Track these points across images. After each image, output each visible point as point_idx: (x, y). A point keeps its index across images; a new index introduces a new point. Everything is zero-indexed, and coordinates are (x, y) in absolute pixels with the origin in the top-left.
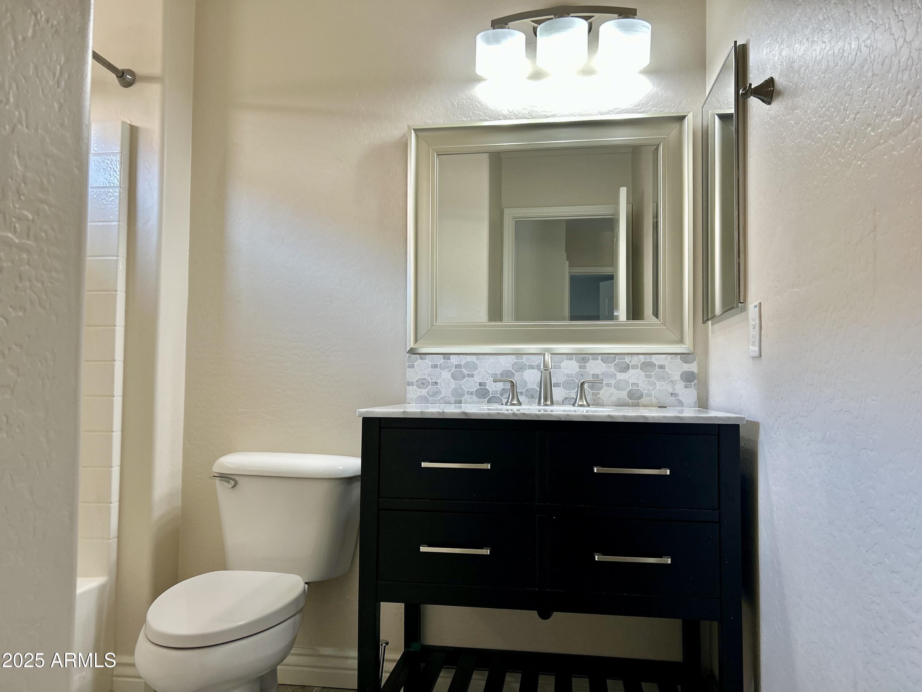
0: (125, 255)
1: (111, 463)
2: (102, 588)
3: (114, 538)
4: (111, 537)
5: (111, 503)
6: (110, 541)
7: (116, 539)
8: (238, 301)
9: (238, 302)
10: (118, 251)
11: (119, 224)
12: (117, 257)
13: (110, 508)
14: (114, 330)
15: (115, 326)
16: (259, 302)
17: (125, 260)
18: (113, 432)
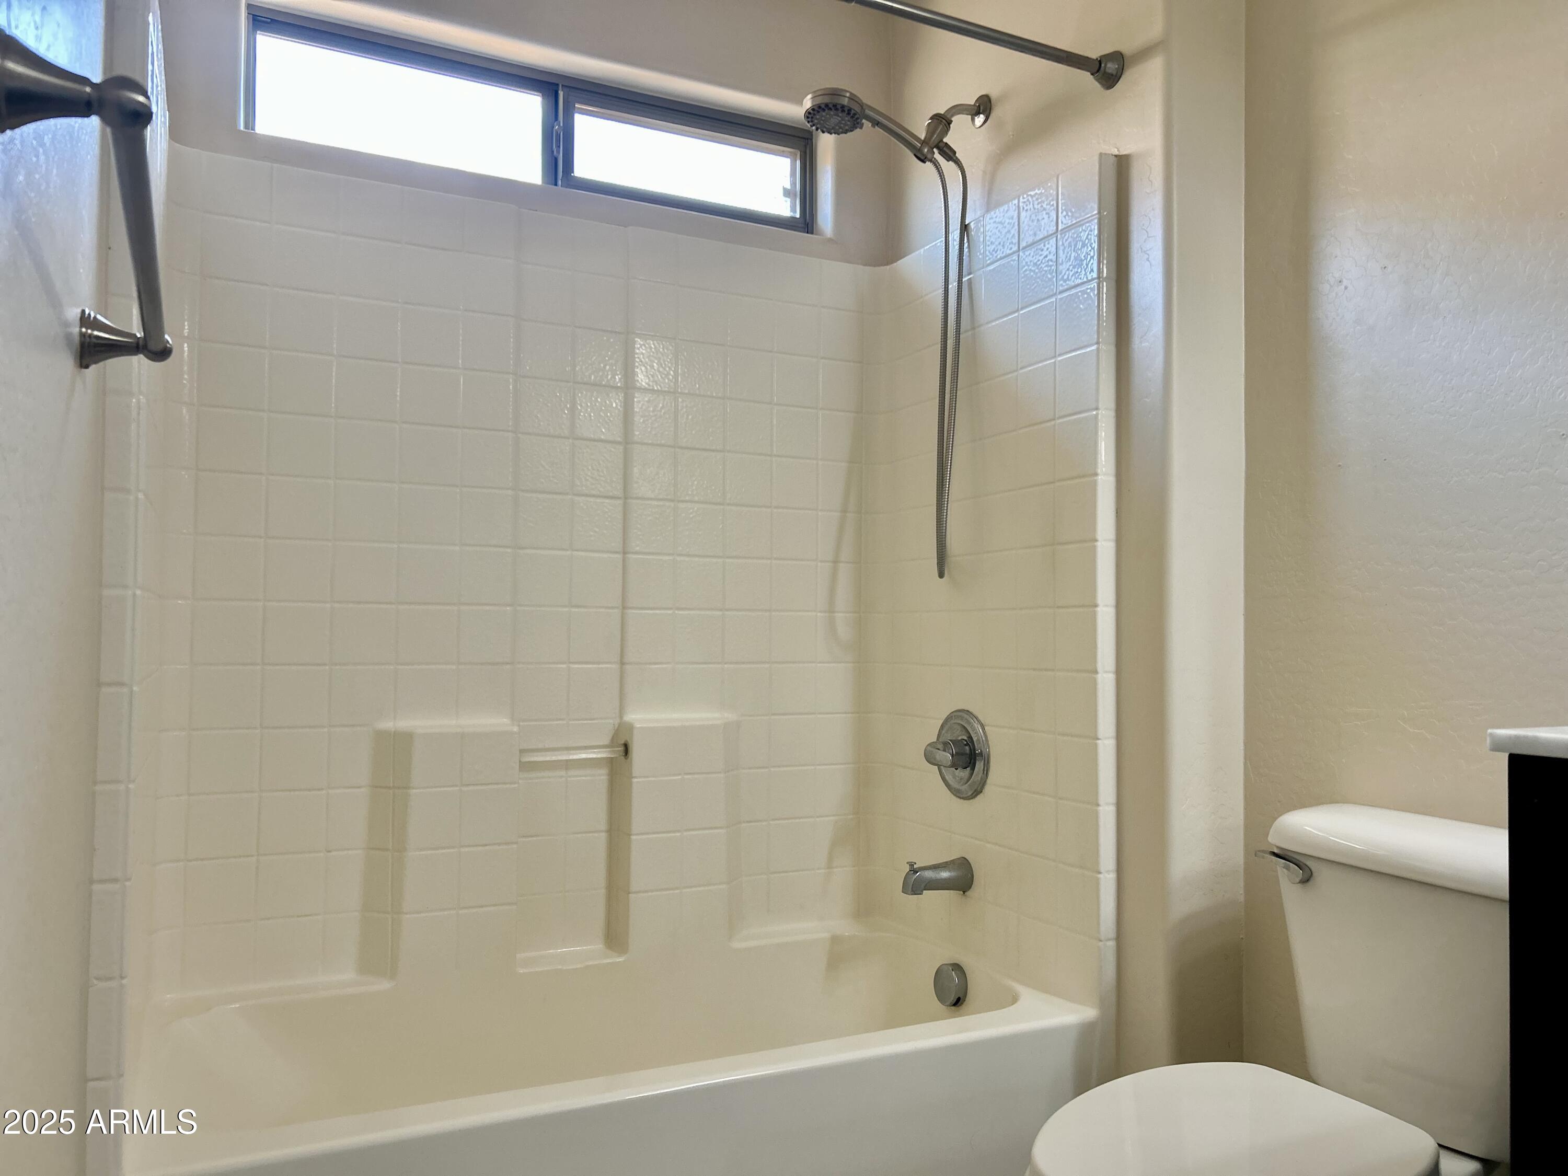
0: (1112, 405)
1: (1097, 799)
2: (1086, 1030)
3: (1109, 940)
4: (1102, 938)
5: (1100, 873)
6: (1101, 944)
7: (1112, 944)
8: (1340, 466)
9: (1340, 468)
10: (1097, 401)
11: (1098, 349)
12: (1097, 411)
13: (1097, 882)
14: (1095, 548)
15: (1097, 541)
16: (1385, 462)
17: (1112, 414)
18: (1099, 739)
